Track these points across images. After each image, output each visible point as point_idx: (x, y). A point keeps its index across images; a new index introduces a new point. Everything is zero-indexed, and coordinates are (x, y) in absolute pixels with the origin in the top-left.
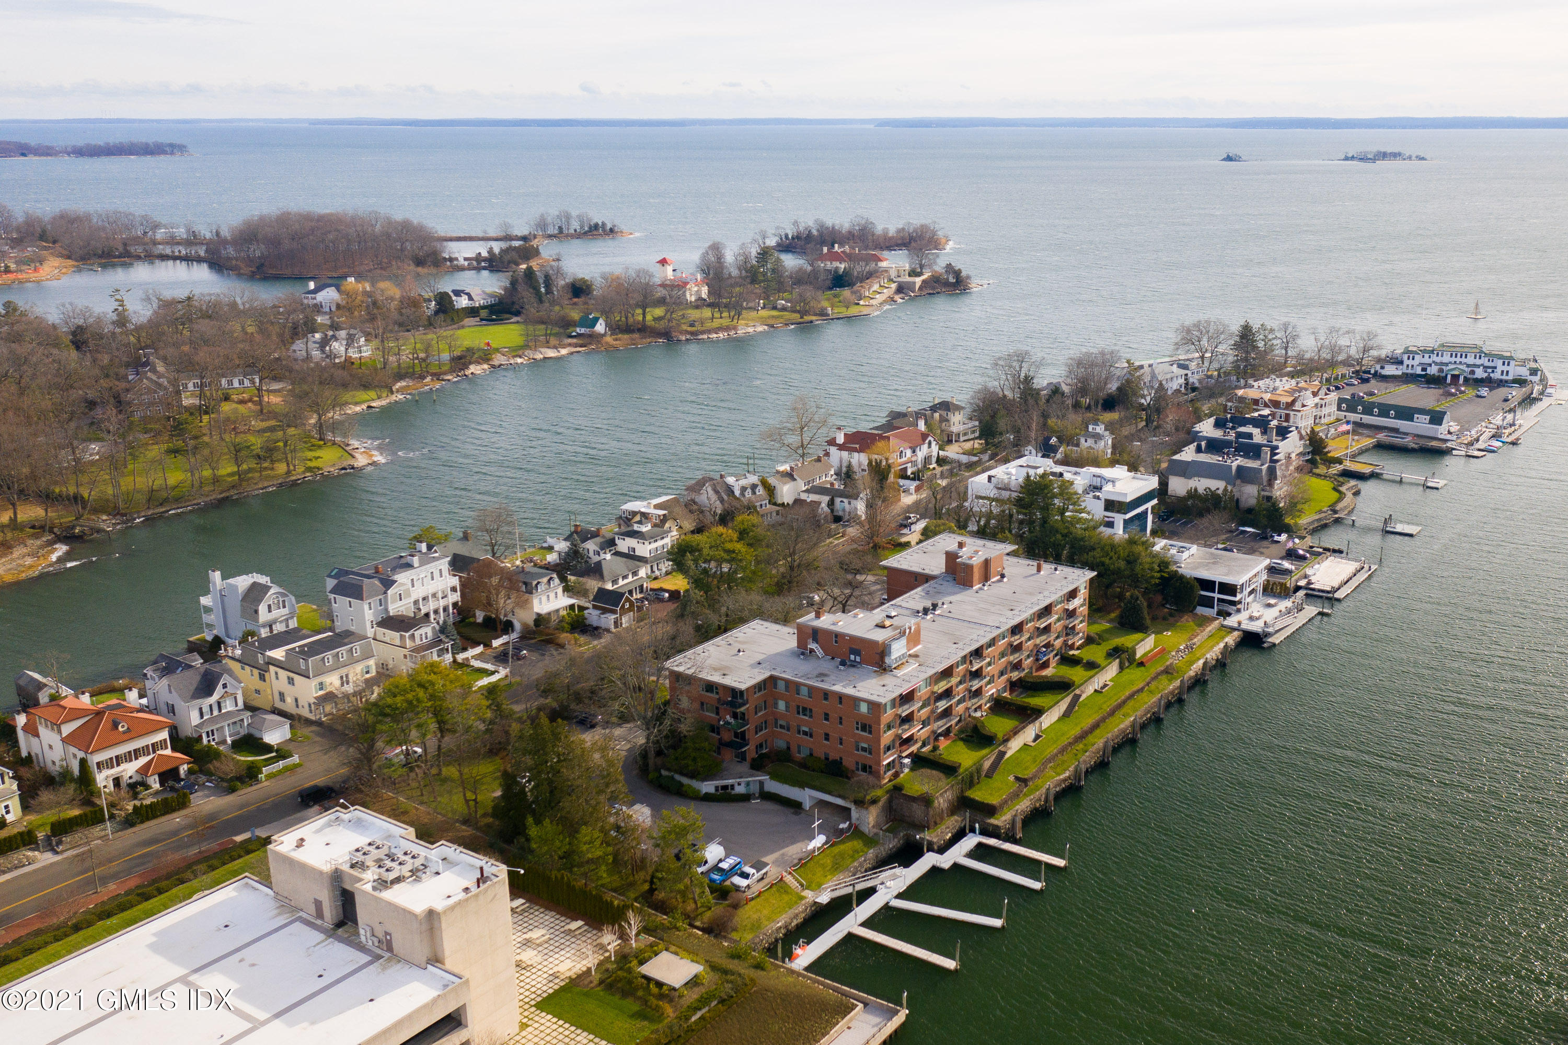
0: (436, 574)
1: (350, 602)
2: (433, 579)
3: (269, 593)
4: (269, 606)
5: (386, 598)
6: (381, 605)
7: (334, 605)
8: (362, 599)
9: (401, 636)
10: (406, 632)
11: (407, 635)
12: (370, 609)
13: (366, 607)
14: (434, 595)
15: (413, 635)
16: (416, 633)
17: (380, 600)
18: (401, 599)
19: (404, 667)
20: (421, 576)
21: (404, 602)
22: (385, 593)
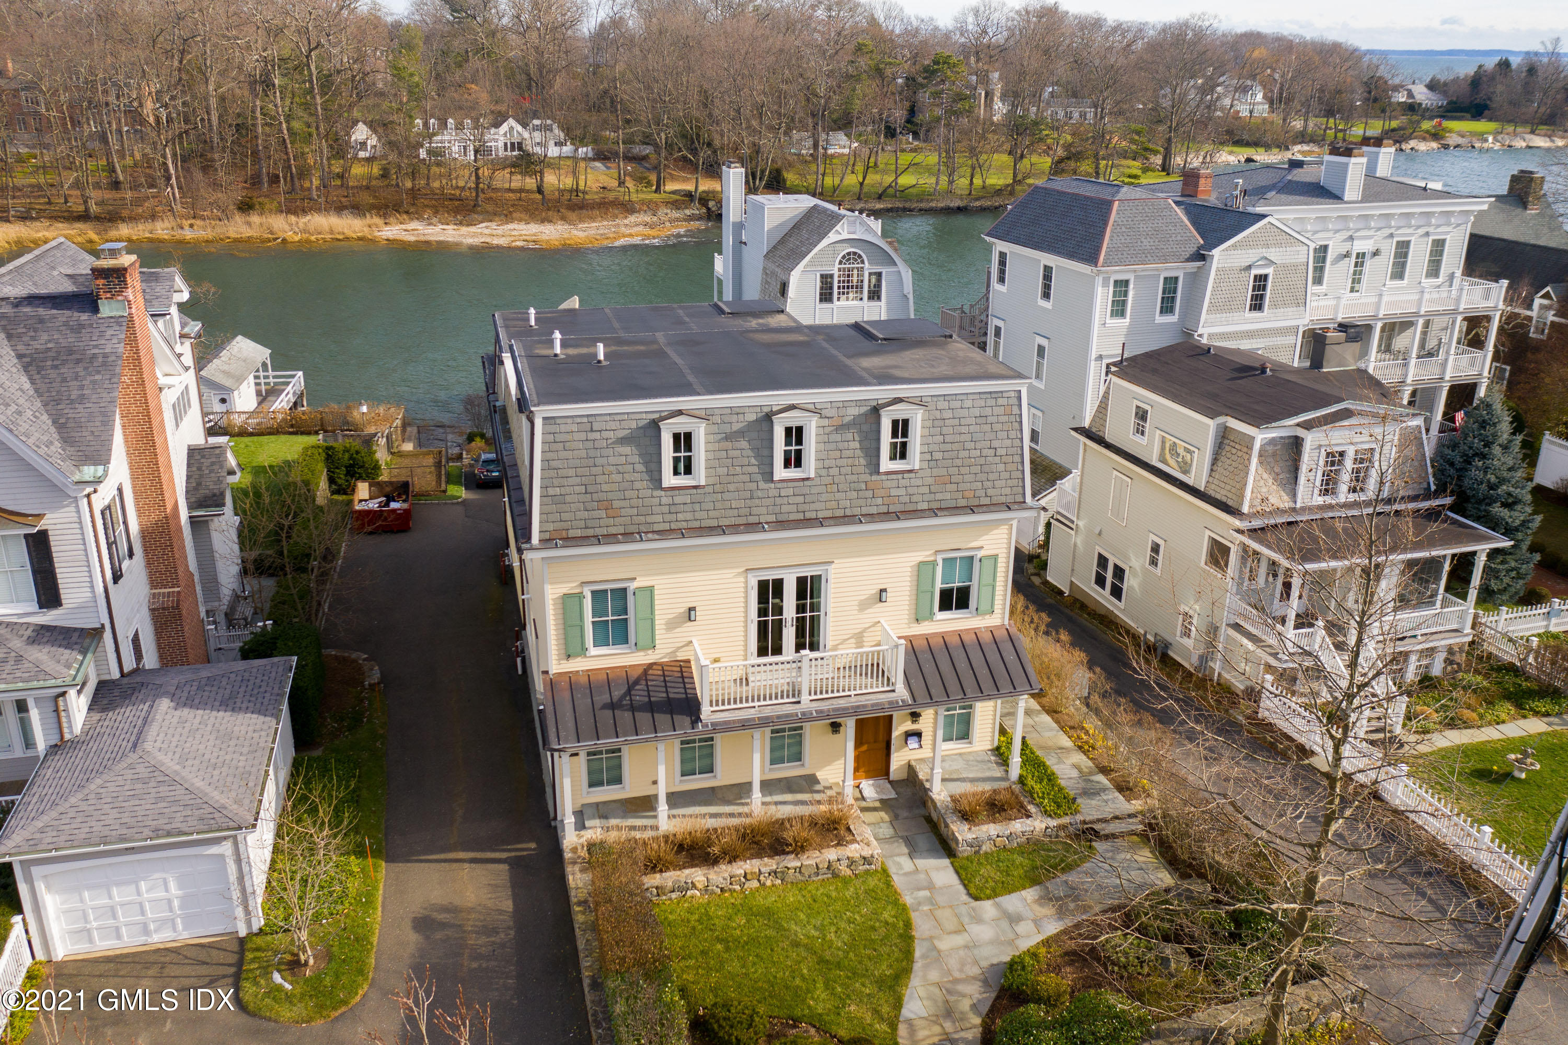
0: (1419, 255)
1: (1048, 271)
2: (1399, 272)
3: (832, 237)
4: (826, 279)
5: (1197, 281)
6: (1167, 306)
7: (996, 286)
8: (1091, 258)
9: (1224, 434)
10: (1260, 419)
11: (1261, 436)
12: (1119, 309)
13: (1103, 296)
14: (1393, 328)
15: (1296, 444)
16: (1311, 439)
17: (1171, 284)
18: (1257, 304)
19: (1195, 608)
20: (1360, 246)
21: (1266, 319)
22: (1200, 256)
